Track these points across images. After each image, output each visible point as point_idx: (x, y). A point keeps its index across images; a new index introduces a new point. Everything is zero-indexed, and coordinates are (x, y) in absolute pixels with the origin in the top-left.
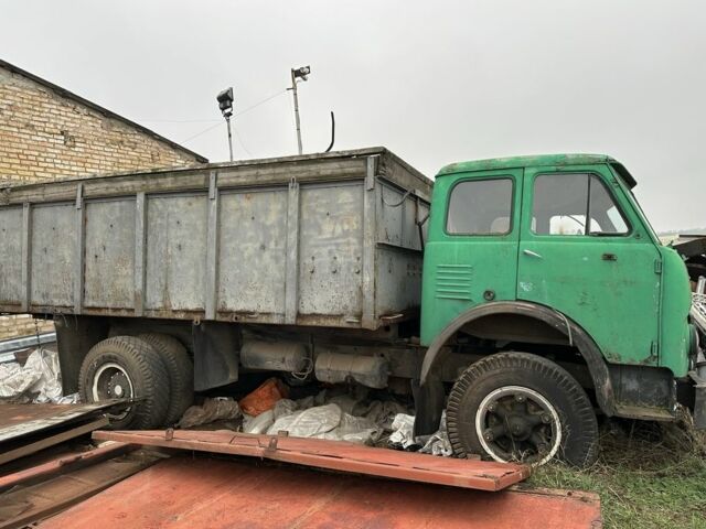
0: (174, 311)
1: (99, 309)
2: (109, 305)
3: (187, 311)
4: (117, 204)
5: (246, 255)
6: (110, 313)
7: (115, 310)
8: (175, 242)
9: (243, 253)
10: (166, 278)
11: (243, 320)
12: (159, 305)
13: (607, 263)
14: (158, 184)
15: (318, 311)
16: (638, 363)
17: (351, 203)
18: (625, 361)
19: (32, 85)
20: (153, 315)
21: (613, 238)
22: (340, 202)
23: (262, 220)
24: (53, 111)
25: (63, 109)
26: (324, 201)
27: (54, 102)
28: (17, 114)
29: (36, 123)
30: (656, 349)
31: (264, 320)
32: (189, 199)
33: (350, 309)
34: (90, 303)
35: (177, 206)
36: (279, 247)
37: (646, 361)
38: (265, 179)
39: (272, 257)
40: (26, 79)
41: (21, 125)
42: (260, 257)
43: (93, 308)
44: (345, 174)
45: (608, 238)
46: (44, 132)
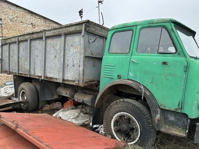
0: (36, 76)
1: (22, 74)
2: (24, 73)
3: (39, 76)
4: (25, 43)
5: (52, 59)
6: (24, 76)
7: (25, 75)
8: (36, 54)
9: (51, 58)
10: (35, 66)
11: (51, 80)
12: (33, 74)
13: (164, 65)
14: (33, 37)
15: (69, 79)
16: (172, 110)
17: (78, 41)
18: (167, 108)
19: (22, 10)
20: (32, 77)
21: (168, 55)
22: (75, 41)
23: (56, 47)
24: (29, 18)
25: (32, 17)
26: (71, 41)
27: (29, 15)
28: (18, 19)
29: (24, 21)
30: (181, 105)
31: (55, 81)
32: (39, 41)
33: (77, 79)
34: (20, 72)
35: (37, 43)
36: (59, 57)
37: (176, 109)
38: (56, 33)
39: (58, 60)
40: (21, 9)
41: (19, 22)
42: (55, 60)
43: (20, 74)
44: (76, 31)
45: (166, 55)
46: (26, 24)
